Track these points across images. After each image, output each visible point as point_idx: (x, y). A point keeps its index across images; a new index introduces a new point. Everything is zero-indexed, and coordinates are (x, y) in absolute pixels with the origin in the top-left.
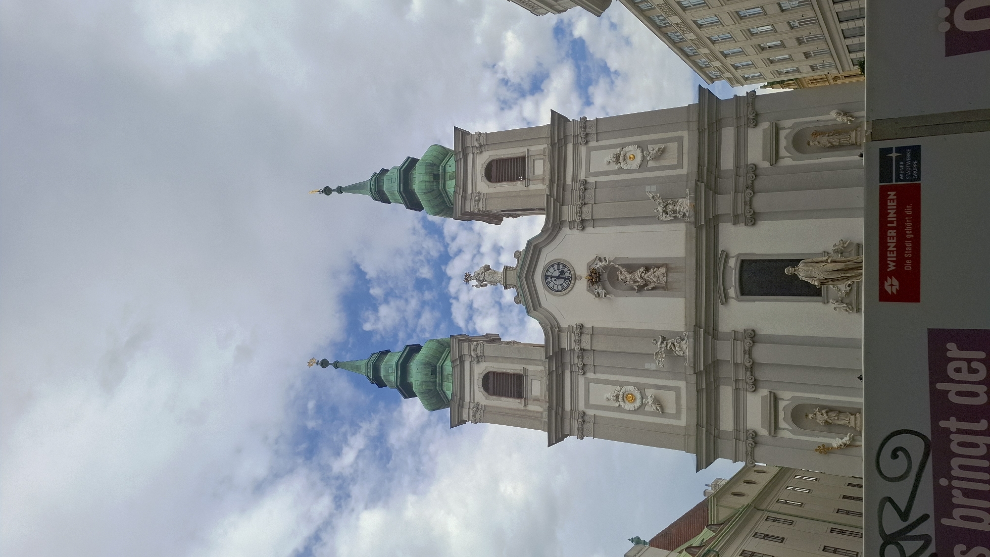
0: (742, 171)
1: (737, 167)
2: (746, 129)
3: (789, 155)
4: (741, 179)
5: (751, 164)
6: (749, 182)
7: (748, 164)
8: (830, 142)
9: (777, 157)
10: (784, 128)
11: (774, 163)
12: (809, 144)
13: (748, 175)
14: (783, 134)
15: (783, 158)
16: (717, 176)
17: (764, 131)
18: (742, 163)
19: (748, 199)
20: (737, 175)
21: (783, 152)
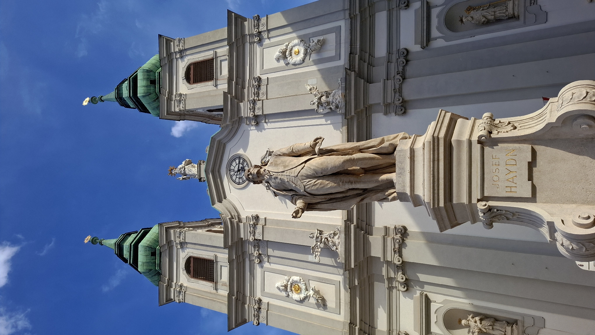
0: (394, 57)
1: (389, 53)
2: (398, 11)
3: (440, 35)
4: (393, 66)
5: (402, 49)
6: (401, 69)
7: (401, 48)
8: (484, 16)
9: (429, 39)
10: (437, 6)
11: (425, 45)
12: (462, 21)
13: (399, 60)
14: (435, 12)
15: (436, 39)
16: (370, 65)
17: (416, 11)
18: (395, 49)
19: (397, 87)
20: (389, 61)
21: (435, 33)
